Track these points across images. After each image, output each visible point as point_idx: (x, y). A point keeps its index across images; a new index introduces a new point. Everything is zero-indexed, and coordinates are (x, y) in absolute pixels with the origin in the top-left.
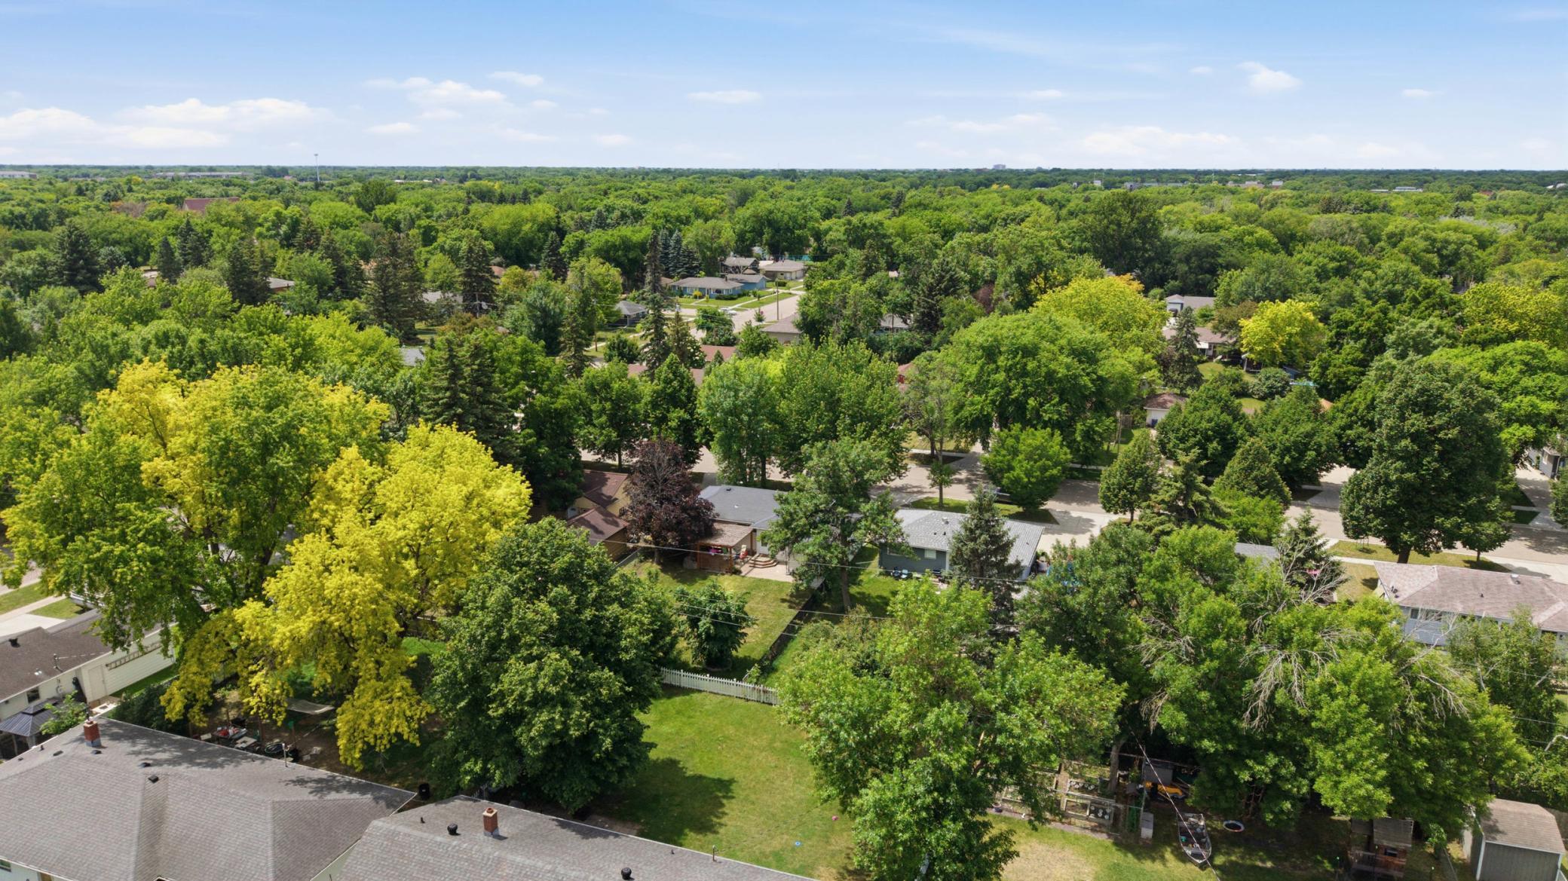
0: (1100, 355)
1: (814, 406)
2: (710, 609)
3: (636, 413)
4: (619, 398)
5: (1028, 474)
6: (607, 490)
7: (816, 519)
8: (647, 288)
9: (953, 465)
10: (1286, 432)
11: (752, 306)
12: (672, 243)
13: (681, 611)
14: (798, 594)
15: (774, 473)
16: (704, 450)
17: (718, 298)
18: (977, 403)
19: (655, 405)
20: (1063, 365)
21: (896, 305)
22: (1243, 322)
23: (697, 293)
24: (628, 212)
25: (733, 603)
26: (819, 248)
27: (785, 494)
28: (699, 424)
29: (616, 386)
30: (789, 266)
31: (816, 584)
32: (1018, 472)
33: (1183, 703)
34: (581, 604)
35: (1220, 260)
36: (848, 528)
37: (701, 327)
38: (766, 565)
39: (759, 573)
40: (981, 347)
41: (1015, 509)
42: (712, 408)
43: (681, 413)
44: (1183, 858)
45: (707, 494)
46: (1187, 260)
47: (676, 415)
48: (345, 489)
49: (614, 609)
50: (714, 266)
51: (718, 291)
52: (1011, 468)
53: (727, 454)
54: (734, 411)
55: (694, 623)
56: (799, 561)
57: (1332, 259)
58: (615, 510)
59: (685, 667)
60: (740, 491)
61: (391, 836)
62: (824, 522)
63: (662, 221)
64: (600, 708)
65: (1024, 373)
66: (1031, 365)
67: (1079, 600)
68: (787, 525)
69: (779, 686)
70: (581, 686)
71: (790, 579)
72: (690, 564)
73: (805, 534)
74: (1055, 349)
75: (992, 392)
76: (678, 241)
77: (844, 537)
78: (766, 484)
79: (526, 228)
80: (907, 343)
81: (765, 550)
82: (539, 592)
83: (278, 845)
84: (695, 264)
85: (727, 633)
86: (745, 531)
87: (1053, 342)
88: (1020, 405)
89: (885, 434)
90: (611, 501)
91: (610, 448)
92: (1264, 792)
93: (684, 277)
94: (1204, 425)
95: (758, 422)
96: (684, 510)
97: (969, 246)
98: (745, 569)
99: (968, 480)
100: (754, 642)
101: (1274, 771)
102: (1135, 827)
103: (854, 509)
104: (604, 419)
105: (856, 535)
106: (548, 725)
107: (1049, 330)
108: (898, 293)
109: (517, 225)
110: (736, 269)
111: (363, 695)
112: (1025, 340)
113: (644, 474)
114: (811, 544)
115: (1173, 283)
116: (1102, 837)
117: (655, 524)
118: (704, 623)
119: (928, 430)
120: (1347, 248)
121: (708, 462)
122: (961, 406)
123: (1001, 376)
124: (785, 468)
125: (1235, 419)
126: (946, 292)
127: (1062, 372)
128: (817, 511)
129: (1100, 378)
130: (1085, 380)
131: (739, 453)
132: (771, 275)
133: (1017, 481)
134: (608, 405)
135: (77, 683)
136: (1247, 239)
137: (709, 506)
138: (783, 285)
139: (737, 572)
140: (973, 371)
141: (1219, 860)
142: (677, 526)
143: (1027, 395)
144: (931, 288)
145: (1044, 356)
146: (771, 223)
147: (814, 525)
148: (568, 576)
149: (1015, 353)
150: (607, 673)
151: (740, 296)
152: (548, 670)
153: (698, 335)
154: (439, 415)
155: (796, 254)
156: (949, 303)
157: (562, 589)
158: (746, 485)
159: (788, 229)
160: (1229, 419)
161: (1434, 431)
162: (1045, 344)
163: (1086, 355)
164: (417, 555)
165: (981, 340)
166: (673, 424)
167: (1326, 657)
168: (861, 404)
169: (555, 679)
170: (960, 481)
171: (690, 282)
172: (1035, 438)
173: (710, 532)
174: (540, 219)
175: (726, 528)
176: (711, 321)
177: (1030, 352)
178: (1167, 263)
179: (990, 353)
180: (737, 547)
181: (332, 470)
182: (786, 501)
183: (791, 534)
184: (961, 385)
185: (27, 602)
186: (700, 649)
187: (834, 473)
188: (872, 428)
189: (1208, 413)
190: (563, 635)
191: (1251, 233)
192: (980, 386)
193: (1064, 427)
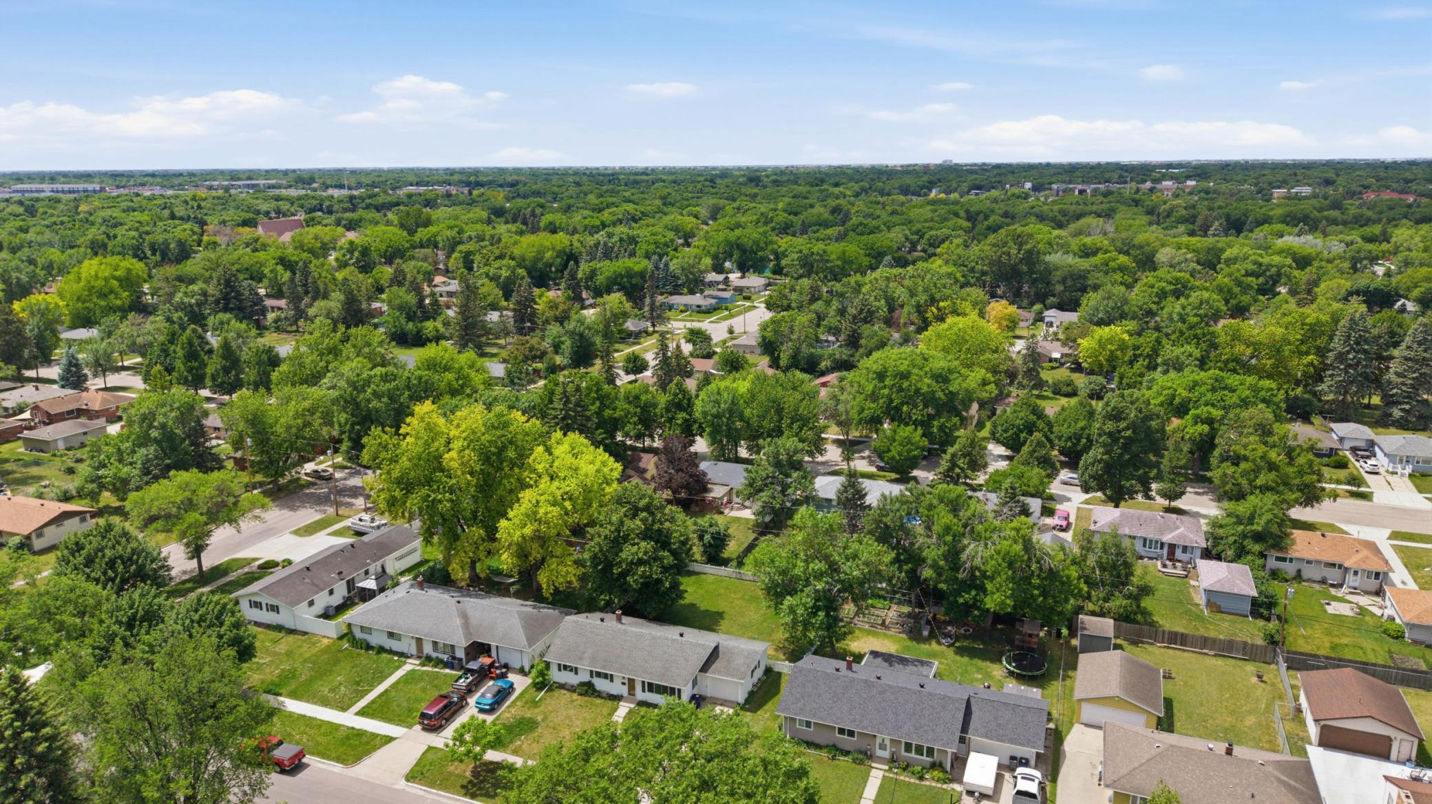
0: (951, 377)
1: (767, 411)
2: (712, 530)
3: (655, 415)
4: (645, 405)
5: (900, 454)
6: (642, 465)
7: (768, 482)
8: (646, 309)
9: (860, 447)
10: (1069, 427)
11: (725, 318)
12: (662, 266)
13: (695, 531)
14: (757, 525)
15: (743, 453)
16: (698, 438)
17: (699, 312)
18: (872, 408)
19: (668, 410)
20: (926, 384)
21: (830, 328)
22: (1080, 341)
23: (682, 308)
24: (624, 236)
25: (722, 527)
26: (778, 265)
27: (750, 467)
28: (695, 422)
29: (643, 398)
30: (754, 281)
31: (768, 519)
32: (894, 453)
33: (935, 566)
34: (654, 522)
35: (1090, 282)
36: (785, 487)
37: (688, 341)
38: (739, 509)
39: (735, 514)
40: (875, 372)
41: (894, 476)
42: (705, 413)
43: (684, 415)
44: (939, 643)
45: (703, 466)
46: (1064, 281)
47: (681, 416)
48: (540, 468)
49: (667, 524)
50: (695, 284)
51: (699, 306)
52: (889, 450)
53: (714, 441)
54: (718, 416)
55: (701, 538)
56: (757, 506)
57: (1171, 283)
58: (648, 475)
59: (696, 561)
60: (722, 465)
61: (576, 622)
62: (772, 483)
63: (653, 247)
64: (665, 569)
65: (901, 390)
66: (905, 384)
67: (887, 520)
68: (751, 485)
69: (748, 571)
70: (655, 559)
71: (753, 517)
72: (694, 508)
73: (761, 490)
74: (922, 373)
75: (881, 401)
76: (666, 265)
77: (783, 492)
78: (738, 460)
79: (548, 255)
80: (837, 356)
81: (738, 500)
82: (634, 516)
83: (524, 627)
84: (680, 282)
85: (718, 542)
86: (726, 489)
87: (921, 369)
88: (898, 409)
89: (811, 429)
90: (645, 471)
91: (639, 437)
92: (968, 608)
93: (671, 294)
94: (1018, 422)
95: (734, 423)
96: (691, 476)
97: (888, 279)
98: (726, 511)
99: (869, 457)
100: (732, 549)
101: (974, 598)
102: (920, 631)
103: (788, 476)
104: (636, 419)
105: (790, 491)
106: (644, 572)
107: (919, 361)
108: (832, 319)
109: (541, 252)
110: (712, 284)
111: (553, 563)
112: (902, 368)
113: (666, 453)
114: (765, 495)
115: (1052, 300)
116: (904, 636)
117: (674, 485)
118: (707, 537)
119: (844, 424)
120: (1182, 274)
121: (701, 445)
122: (863, 410)
123: (886, 391)
124: (749, 449)
125: (1039, 418)
126: (865, 321)
127: (925, 389)
128: (768, 477)
129: (951, 392)
130: (940, 395)
131: (721, 441)
132: (739, 290)
133: (893, 458)
134: (638, 410)
135: (383, 567)
136: (1112, 264)
137: (704, 474)
138: (747, 298)
139: (722, 513)
140: (869, 388)
141: (957, 644)
142: (686, 486)
143: (903, 404)
144: (855, 317)
145: (914, 378)
146: (739, 247)
147: (766, 485)
148: (647, 508)
149: (895, 376)
150: (666, 553)
151: (715, 309)
152: (642, 550)
153: (687, 348)
154: (557, 424)
155: (759, 270)
156: (866, 330)
157: (644, 514)
158: (726, 460)
159: (752, 252)
160: (1034, 418)
161: (1119, 432)
162: (915, 371)
163: (942, 378)
164: (570, 499)
165: (875, 367)
166: (679, 422)
167: (994, 544)
168: (796, 410)
169: (646, 553)
170: (863, 458)
171: (675, 299)
172: (906, 431)
173: (706, 490)
174: (558, 248)
175: (715, 487)
176: (696, 336)
177: (905, 376)
178: (1048, 283)
179: (881, 376)
180: (722, 498)
181: (532, 458)
182: (750, 472)
183: (753, 490)
184: (862, 397)
185: (325, 528)
186: (705, 552)
187: (776, 455)
188: (804, 425)
189: (1022, 414)
190: (646, 535)
191: (1114, 260)
192: (873, 397)
193: (925, 424)
